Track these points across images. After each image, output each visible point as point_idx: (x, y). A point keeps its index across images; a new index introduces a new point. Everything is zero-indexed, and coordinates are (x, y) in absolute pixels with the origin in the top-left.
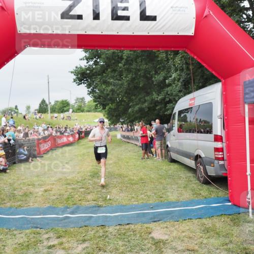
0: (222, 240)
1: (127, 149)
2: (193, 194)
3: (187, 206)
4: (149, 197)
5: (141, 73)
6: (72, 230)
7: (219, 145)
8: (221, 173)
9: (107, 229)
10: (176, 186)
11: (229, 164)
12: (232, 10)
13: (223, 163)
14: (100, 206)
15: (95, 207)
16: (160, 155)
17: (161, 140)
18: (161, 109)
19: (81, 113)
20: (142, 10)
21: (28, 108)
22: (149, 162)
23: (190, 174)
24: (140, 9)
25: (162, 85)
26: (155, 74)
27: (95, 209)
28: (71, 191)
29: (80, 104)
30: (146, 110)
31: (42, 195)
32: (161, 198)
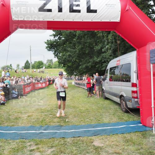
0: (136, 147)
1: (78, 91)
2: (119, 119)
3: (115, 126)
4: (91, 121)
5: (87, 44)
6: (45, 140)
7: (135, 89)
8: (136, 106)
9: (66, 140)
10: (108, 114)
11: (141, 100)
12: (143, 6)
13: (137, 100)
14: (62, 126)
15: (59, 126)
16: (98, 95)
17: (99, 86)
18: (99, 67)
19: (50, 69)
20: (88, 6)
21: (18, 66)
22: (92, 99)
23: (117, 107)
24: (87, 5)
25: (100, 52)
26: (96, 45)
27: (58, 127)
28: (44, 116)
29: (49, 64)
30: (90, 67)
31: (27, 118)
32: (99, 121)
